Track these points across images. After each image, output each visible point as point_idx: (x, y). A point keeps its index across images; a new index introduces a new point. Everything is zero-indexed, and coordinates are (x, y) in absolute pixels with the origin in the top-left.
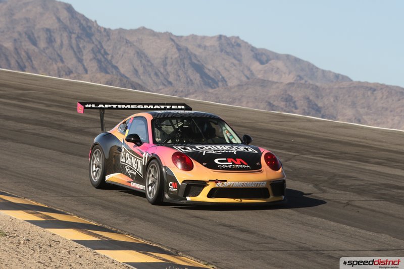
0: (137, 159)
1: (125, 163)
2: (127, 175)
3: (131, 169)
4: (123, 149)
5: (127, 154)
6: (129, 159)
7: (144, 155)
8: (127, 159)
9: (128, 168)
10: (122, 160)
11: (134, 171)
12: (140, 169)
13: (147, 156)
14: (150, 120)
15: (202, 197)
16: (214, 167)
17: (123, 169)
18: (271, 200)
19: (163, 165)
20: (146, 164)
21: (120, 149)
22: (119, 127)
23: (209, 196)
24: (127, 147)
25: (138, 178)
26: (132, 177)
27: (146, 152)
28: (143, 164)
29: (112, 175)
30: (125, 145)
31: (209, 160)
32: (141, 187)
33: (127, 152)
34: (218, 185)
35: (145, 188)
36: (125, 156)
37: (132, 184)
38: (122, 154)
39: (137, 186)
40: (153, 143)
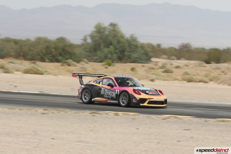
1: (104, 93)
2: (105, 98)
3: (107, 96)
4: (103, 89)
7: (116, 91)
8: (106, 92)
10: (102, 93)
11: (110, 96)
12: (114, 95)
13: (118, 91)
14: (114, 79)
15: (146, 104)
16: (147, 94)
17: (102, 96)
18: (164, 105)
19: (130, 93)
20: (118, 94)
21: (100, 89)
22: (94, 82)
23: (148, 104)
24: (105, 88)
25: (112, 99)
26: (109, 98)
27: (118, 89)
28: (116, 93)
29: (95, 99)
30: (103, 87)
31: (144, 92)
32: (114, 102)
33: (105, 90)
34: (151, 100)
35: (117, 102)
36: (104, 91)
37: (108, 101)
38: (102, 91)
39: (112, 101)
40: (119, 86)
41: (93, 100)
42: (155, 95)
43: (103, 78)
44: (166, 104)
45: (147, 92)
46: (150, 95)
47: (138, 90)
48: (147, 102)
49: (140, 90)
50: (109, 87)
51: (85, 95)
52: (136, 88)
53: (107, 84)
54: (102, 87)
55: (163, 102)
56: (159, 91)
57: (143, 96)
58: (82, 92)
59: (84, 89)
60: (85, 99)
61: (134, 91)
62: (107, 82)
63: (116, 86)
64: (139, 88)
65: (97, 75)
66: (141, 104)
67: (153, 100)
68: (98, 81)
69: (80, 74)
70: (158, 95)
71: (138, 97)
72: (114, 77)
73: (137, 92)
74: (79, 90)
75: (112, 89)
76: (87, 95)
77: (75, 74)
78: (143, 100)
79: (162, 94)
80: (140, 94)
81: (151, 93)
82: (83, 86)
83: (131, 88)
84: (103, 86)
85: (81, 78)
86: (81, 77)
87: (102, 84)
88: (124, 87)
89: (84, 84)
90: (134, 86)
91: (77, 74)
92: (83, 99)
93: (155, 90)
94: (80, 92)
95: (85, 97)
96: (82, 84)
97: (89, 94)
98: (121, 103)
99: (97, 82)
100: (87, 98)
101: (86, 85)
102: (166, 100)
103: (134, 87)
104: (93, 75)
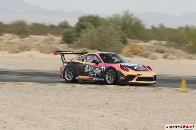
0: (97, 69)
1: (89, 71)
2: (90, 76)
3: (92, 73)
4: (87, 66)
5: (90, 68)
6: (91, 70)
7: (102, 68)
8: (90, 70)
9: (90, 73)
10: (86, 71)
11: (95, 74)
12: (100, 73)
13: (104, 68)
14: (98, 55)
15: (134, 81)
16: (136, 70)
17: (87, 74)
18: (154, 82)
19: (117, 70)
20: (104, 71)
21: (84, 66)
22: (77, 59)
23: (137, 80)
24: (90, 65)
25: (98, 76)
26: (94, 76)
27: (103, 66)
28: (102, 71)
29: (79, 77)
30: (88, 65)
31: (132, 68)
32: (100, 79)
33: (90, 67)
34: (140, 76)
35: (103, 80)
36: (89, 69)
37: (93, 79)
38: (87, 68)
39: (97, 79)
40: (105, 63)
41: (76, 78)
42: (144, 71)
43: (87, 55)
44: (156, 81)
45: (135, 68)
46: (139, 71)
47: (126, 66)
48: (136, 78)
49: (127, 66)
50: (94, 64)
51: (68, 73)
52: (123, 64)
53: (92, 61)
54: (86, 64)
55: (153, 78)
56: (147, 66)
57: (131, 72)
58: (64, 71)
59: (66, 68)
60: (68, 77)
61: (122, 67)
62: (91, 59)
63: (101, 63)
64: (127, 64)
65: (80, 53)
66: (129, 81)
67: (142, 76)
68: (82, 58)
69: (62, 52)
70: (147, 71)
71: (126, 73)
72: (99, 53)
73: (124, 68)
74: (61, 68)
75: (97, 66)
76: (70, 73)
77: (57, 51)
78: (132, 77)
79: (151, 70)
80: (128, 71)
81: (139, 69)
82: (65, 64)
83: (118, 64)
84: (88, 63)
85: (63, 56)
86: (63, 54)
87: (86, 61)
88: (110, 64)
89: (66, 62)
90: (121, 62)
91: (59, 52)
92: (66, 77)
93: (143, 66)
94: (62, 71)
95: (68, 75)
96: (64, 63)
97: (72, 73)
98: (108, 81)
99: (80, 59)
100: (70, 76)
101: (69, 63)
102: (155, 77)
103: (121, 64)
104: (75, 53)
